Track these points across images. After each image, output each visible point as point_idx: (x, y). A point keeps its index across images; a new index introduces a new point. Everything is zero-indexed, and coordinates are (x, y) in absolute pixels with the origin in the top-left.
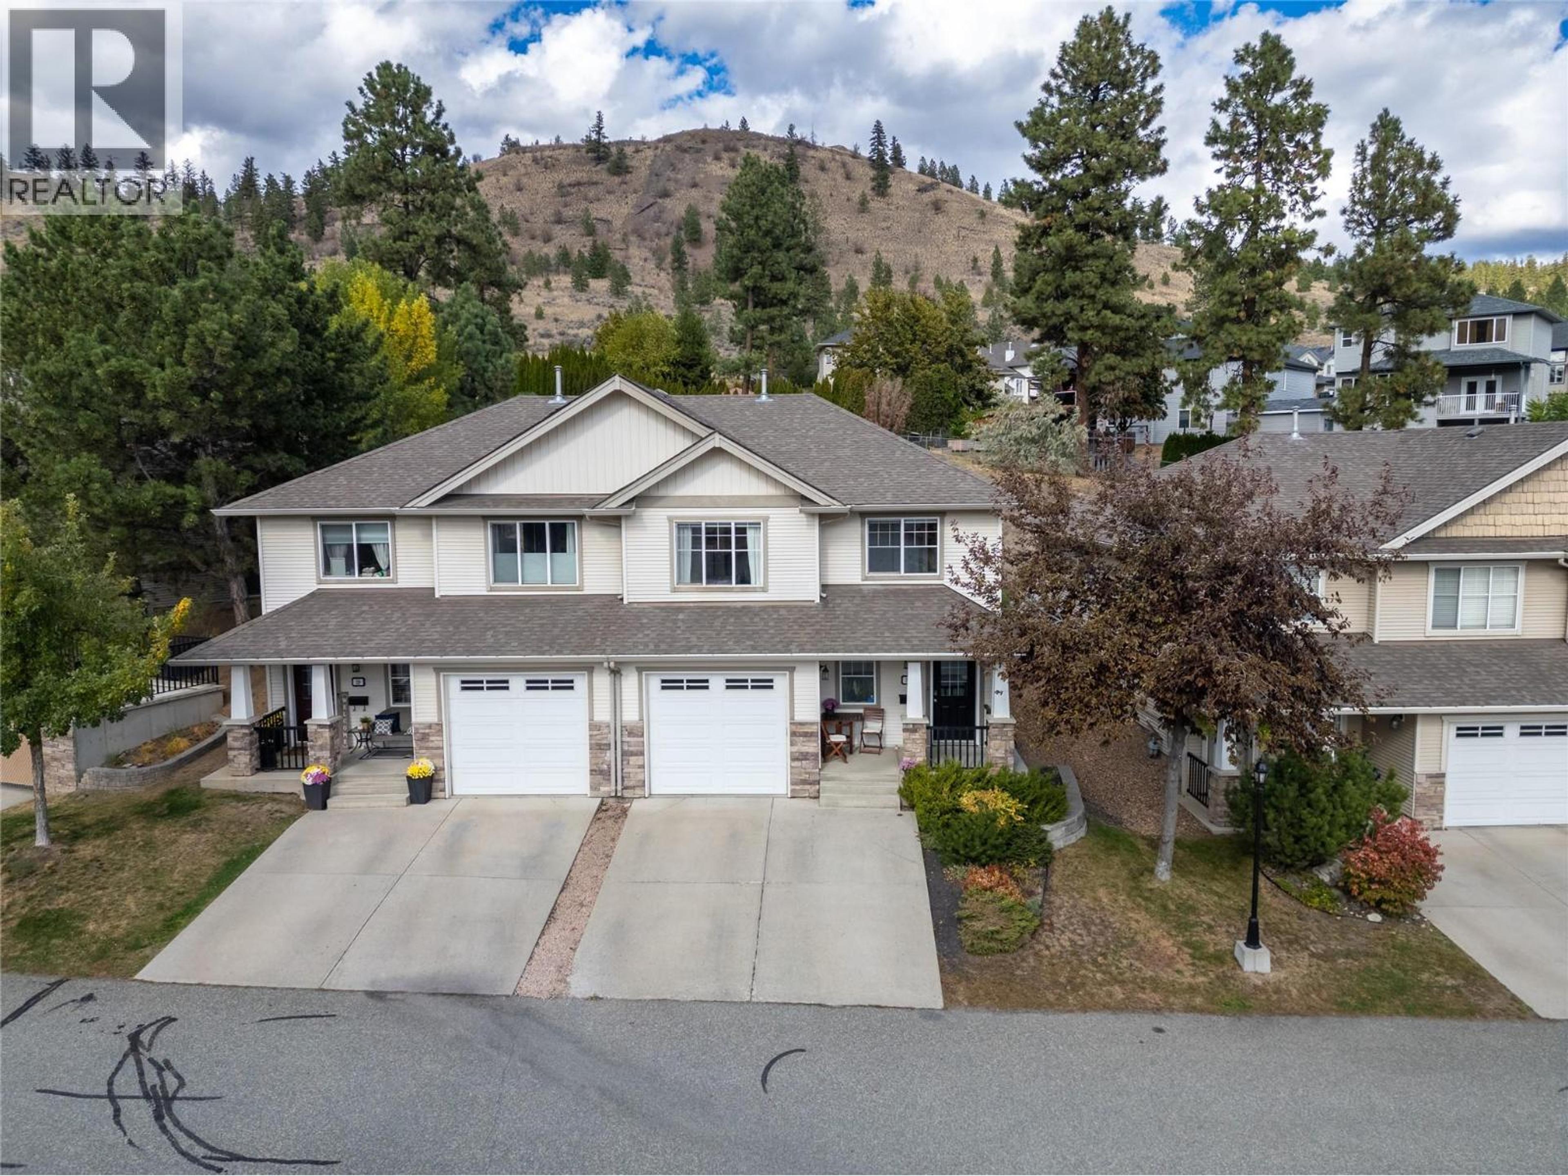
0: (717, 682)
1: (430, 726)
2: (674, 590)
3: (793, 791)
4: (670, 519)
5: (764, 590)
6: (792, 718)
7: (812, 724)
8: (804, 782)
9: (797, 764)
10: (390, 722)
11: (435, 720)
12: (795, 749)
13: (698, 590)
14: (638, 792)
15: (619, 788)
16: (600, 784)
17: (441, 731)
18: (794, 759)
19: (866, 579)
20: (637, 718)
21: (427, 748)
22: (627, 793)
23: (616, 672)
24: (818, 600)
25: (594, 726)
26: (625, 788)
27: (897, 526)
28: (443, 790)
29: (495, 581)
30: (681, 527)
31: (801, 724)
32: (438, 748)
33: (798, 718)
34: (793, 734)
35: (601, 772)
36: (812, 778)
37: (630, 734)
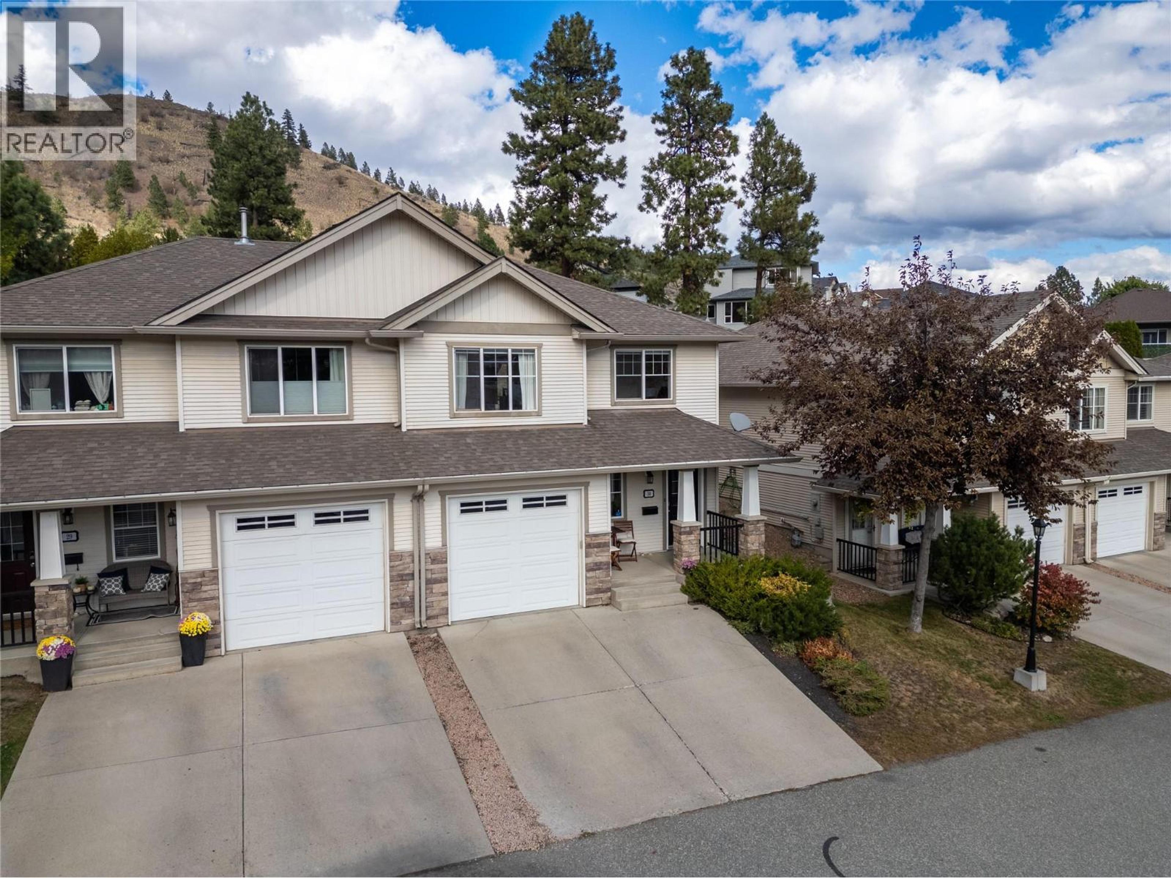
0: (515, 502)
1: (203, 574)
2: (454, 416)
3: (588, 600)
4: (449, 345)
5: (539, 414)
6: (587, 531)
7: (605, 534)
8: (599, 591)
9: (591, 574)
10: (120, 579)
11: (207, 565)
12: (590, 560)
13: (477, 416)
14: (442, 620)
15: (424, 618)
16: (402, 617)
17: (217, 578)
18: (588, 570)
19: (615, 404)
20: (440, 544)
21: (200, 600)
22: (431, 624)
23: (419, 498)
24: (586, 423)
25: (395, 557)
26: (428, 618)
27: (638, 357)
28: (218, 647)
29: (252, 412)
30: (460, 353)
31: (596, 535)
32: (212, 598)
33: (592, 530)
34: (588, 546)
35: (403, 605)
36: (605, 586)
37: (434, 561)
